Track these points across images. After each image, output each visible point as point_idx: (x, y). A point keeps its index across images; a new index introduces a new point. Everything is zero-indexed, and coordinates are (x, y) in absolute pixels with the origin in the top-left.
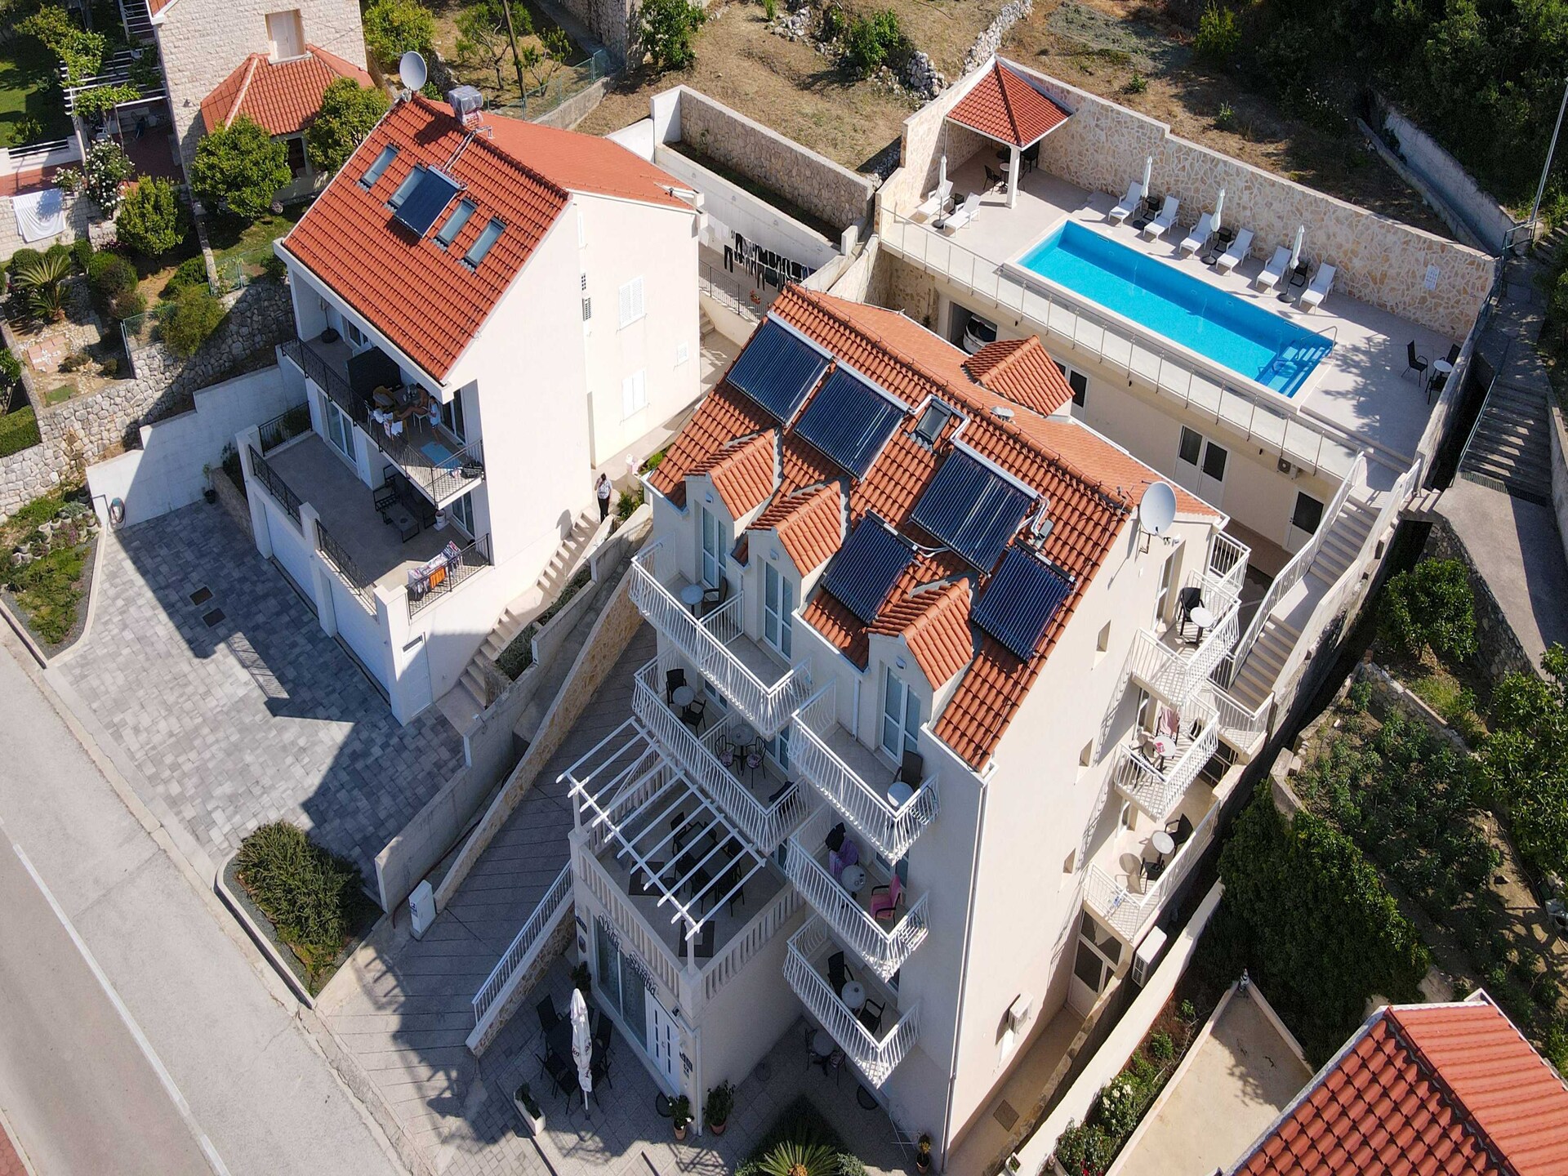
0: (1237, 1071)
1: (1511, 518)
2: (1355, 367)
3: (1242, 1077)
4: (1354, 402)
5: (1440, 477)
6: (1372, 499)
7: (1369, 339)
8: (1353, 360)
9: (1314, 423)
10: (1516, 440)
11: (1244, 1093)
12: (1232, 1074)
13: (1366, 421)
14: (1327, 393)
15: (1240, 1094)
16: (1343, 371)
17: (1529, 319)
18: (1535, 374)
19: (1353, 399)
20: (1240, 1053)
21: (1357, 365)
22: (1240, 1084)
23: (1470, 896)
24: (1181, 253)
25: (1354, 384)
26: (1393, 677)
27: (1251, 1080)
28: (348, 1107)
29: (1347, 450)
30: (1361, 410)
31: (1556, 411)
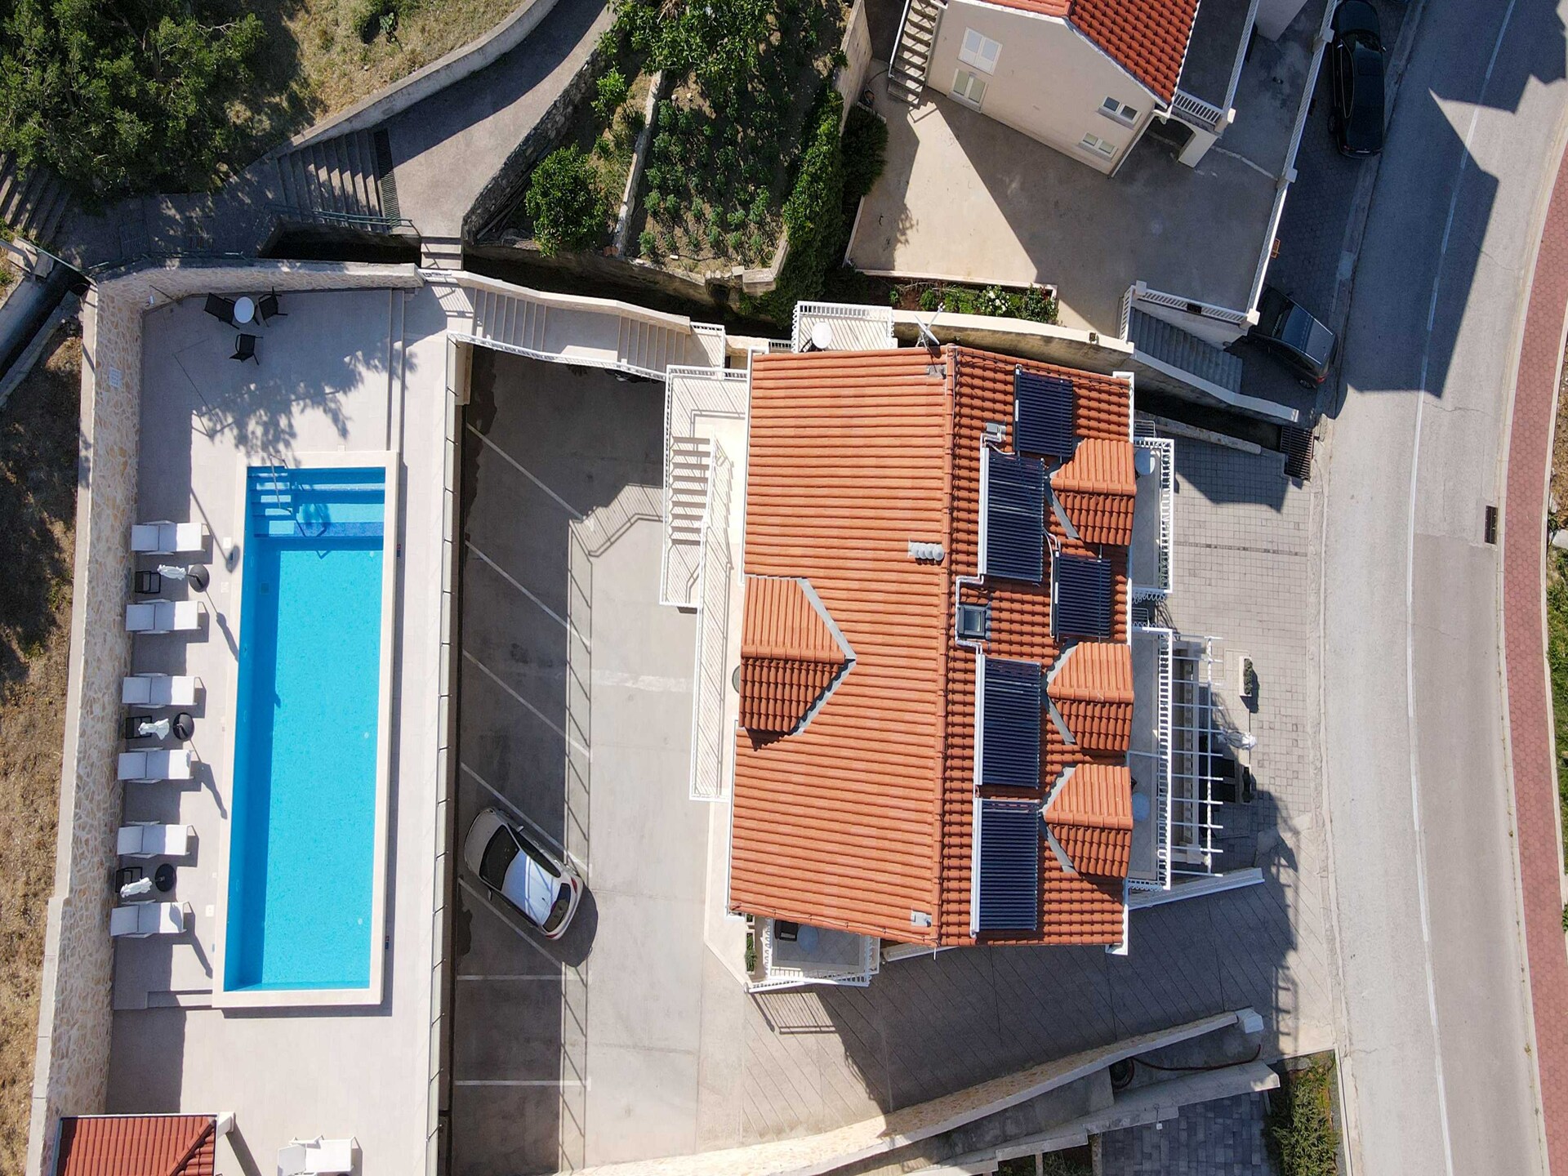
0: (902, 238)
1: (421, 157)
2: (277, 424)
3: (904, 234)
4: (340, 396)
5: (408, 251)
6: (461, 314)
7: (211, 434)
8: (266, 433)
9: (396, 427)
10: (338, 180)
11: (912, 226)
12: (907, 241)
13: (362, 368)
14: (344, 432)
15: (914, 228)
16: (293, 435)
17: (172, 212)
18: (255, 179)
19: (335, 401)
20: (890, 244)
21: (271, 425)
22: (909, 232)
23: (750, 86)
24: (201, 775)
25: (309, 411)
26: (616, 219)
27: (901, 226)
28: (1343, 935)
29: (408, 374)
30: (348, 381)
31: (297, 140)
